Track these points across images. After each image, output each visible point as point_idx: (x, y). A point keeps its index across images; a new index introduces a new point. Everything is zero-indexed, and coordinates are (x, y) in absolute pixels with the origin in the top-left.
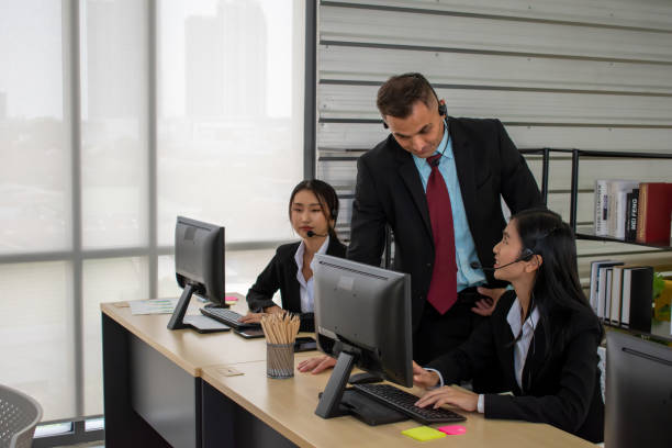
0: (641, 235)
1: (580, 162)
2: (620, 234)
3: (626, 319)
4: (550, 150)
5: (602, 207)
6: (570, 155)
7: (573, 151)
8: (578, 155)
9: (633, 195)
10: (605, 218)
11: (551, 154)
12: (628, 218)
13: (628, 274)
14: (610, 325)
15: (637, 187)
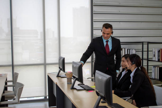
0: (161, 60)
1: (149, 45)
2: (157, 60)
3: (158, 78)
4: (144, 42)
5: (153, 54)
6: (147, 43)
7: (147, 42)
8: (149, 43)
9: (159, 51)
10: (154, 57)
11: (144, 43)
12: (158, 56)
13: (158, 68)
14: (155, 80)
15: (160, 50)
